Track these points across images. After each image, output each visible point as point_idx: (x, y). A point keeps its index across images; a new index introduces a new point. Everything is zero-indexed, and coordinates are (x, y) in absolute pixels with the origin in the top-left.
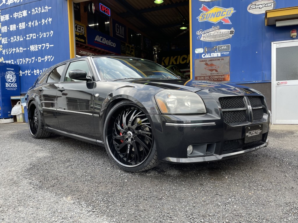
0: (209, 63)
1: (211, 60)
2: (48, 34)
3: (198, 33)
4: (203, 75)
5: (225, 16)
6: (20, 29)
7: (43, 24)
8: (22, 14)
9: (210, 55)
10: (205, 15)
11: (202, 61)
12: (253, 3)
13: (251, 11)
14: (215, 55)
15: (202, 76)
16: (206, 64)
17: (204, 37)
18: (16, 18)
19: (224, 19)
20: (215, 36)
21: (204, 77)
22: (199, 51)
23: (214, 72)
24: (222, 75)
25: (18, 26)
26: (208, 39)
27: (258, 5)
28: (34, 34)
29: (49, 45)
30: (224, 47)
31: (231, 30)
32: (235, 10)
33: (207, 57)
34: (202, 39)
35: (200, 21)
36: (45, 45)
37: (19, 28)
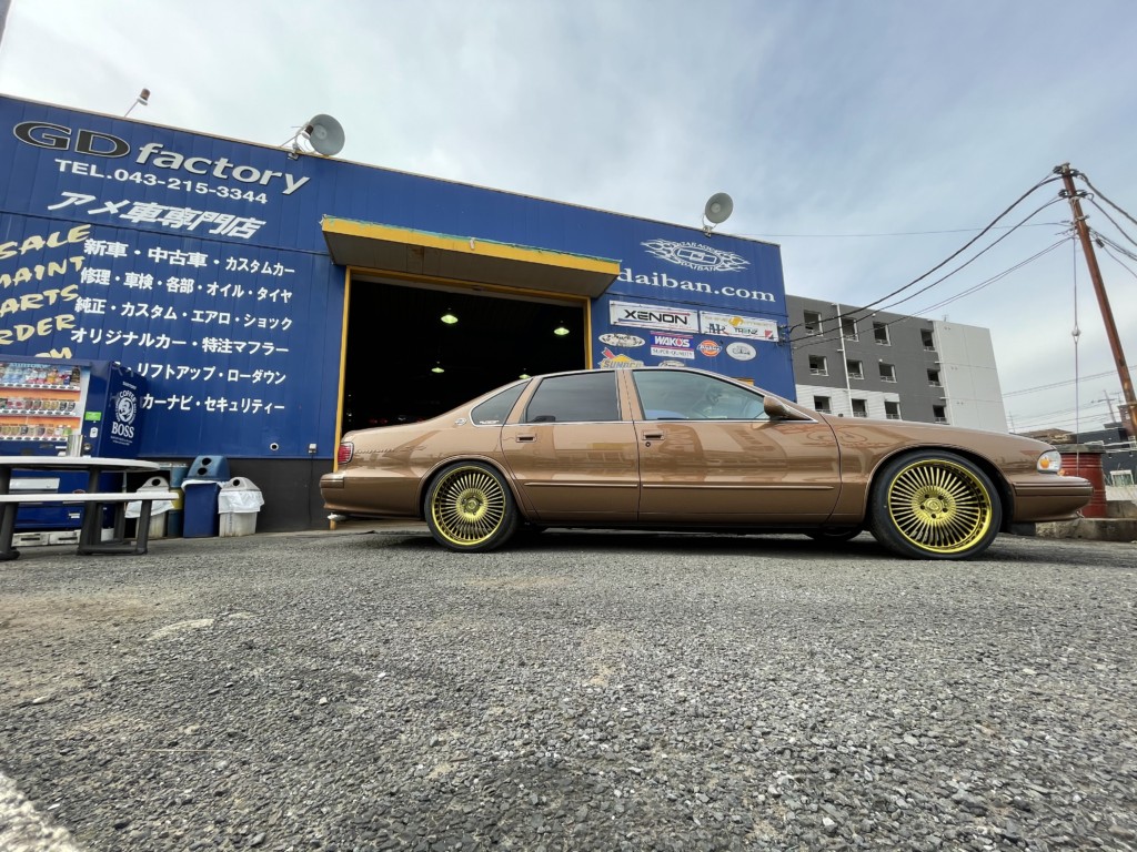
2: (273, 323)
6: (170, 290)
7: (259, 299)
8: (187, 259)
10: (608, 362)
18: (157, 261)
25: (165, 282)
28: (221, 314)
29: (272, 348)
36: (259, 344)
37: (167, 288)
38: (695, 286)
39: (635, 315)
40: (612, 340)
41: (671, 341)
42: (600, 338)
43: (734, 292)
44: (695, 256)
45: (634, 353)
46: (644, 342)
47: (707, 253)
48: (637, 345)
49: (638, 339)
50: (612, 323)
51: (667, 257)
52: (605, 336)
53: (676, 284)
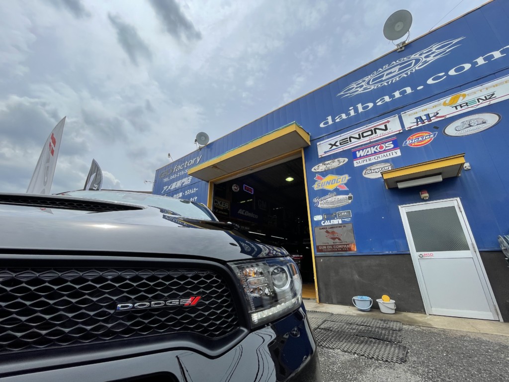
0: (330, 230)
1: (332, 228)
3: (315, 200)
4: (325, 243)
5: (341, 183)
8: (179, 195)
9: (330, 222)
10: (320, 183)
11: (323, 229)
12: (368, 168)
13: (366, 176)
14: (335, 222)
15: (324, 245)
16: (327, 232)
17: (321, 204)
19: (340, 186)
20: (332, 203)
21: (326, 246)
22: (318, 218)
23: (337, 240)
24: (346, 245)
26: (325, 206)
27: (374, 170)
30: (344, 213)
31: (349, 196)
32: (349, 176)
33: (327, 224)
34: (319, 206)
35: (316, 189)
38: (392, 96)
39: (337, 144)
40: (321, 167)
41: (373, 150)
42: (313, 170)
43: (447, 74)
44: (387, 75)
45: (339, 171)
46: (347, 160)
47: (401, 64)
48: (341, 164)
49: (341, 159)
50: (320, 157)
51: (360, 91)
52: (316, 167)
53: (371, 105)
